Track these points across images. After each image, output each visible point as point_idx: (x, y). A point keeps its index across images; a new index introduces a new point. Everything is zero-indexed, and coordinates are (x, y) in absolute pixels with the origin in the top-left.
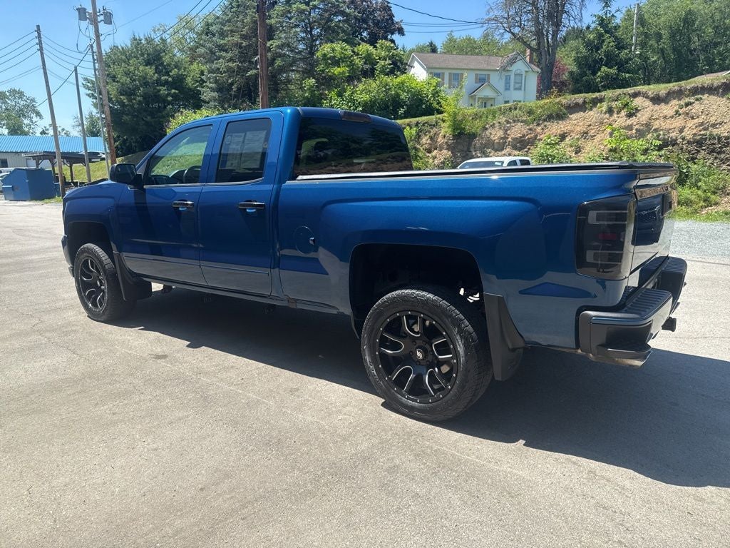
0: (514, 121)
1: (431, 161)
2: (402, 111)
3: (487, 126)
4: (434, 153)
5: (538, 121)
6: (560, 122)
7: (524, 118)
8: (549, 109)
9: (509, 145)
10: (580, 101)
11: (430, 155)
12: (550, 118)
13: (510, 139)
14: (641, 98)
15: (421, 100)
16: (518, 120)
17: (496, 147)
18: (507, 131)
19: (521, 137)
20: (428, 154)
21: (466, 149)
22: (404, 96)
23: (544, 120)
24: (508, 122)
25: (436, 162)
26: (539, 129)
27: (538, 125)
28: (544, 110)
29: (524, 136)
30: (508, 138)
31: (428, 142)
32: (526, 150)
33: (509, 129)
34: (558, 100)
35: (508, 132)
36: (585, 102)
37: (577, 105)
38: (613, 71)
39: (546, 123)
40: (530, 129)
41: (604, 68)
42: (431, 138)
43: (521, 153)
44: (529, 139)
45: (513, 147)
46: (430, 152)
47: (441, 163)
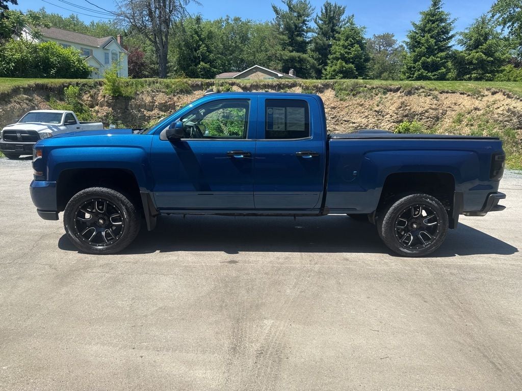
0: (157, 91)
1: (94, 114)
2: (53, 71)
3: (138, 92)
4: (97, 108)
5: (174, 93)
6: (188, 96)
7: (164, 90)
8: (180, 85)
9: (156, 107)
10: (199, 83)
11: (93, 109)
12: (182, 92)
13: (156, 103)
14: (236, 86)
15: (69, 65)
16: (160, 91)
17: (147, 108)
18: (153, 97)
19: (165, 103)
20: (91, 109)
21: (124, 107)
22: (53, 59)
23: (178, 93)
24: (153, 91)
25: (99, 115)
26: (175, 99)
27: (174, 96)
28: (177, 86)
29: (166, 102)
30: (155, 103)
31: (89, 99)
32: (169, 112)
33: (155, 96)
34: (185, 80)
35: (155, 98)
36: (202, 84)
37: (197, 85)
38: (207, 66)
39: (179, 95)
40: (170, 98)
41: (201, 63)
42: (92, 96)
43: (166, 114)
44: (170, 104)
45: (159, 109)
46: (92, 106)
47: (105, 116)
